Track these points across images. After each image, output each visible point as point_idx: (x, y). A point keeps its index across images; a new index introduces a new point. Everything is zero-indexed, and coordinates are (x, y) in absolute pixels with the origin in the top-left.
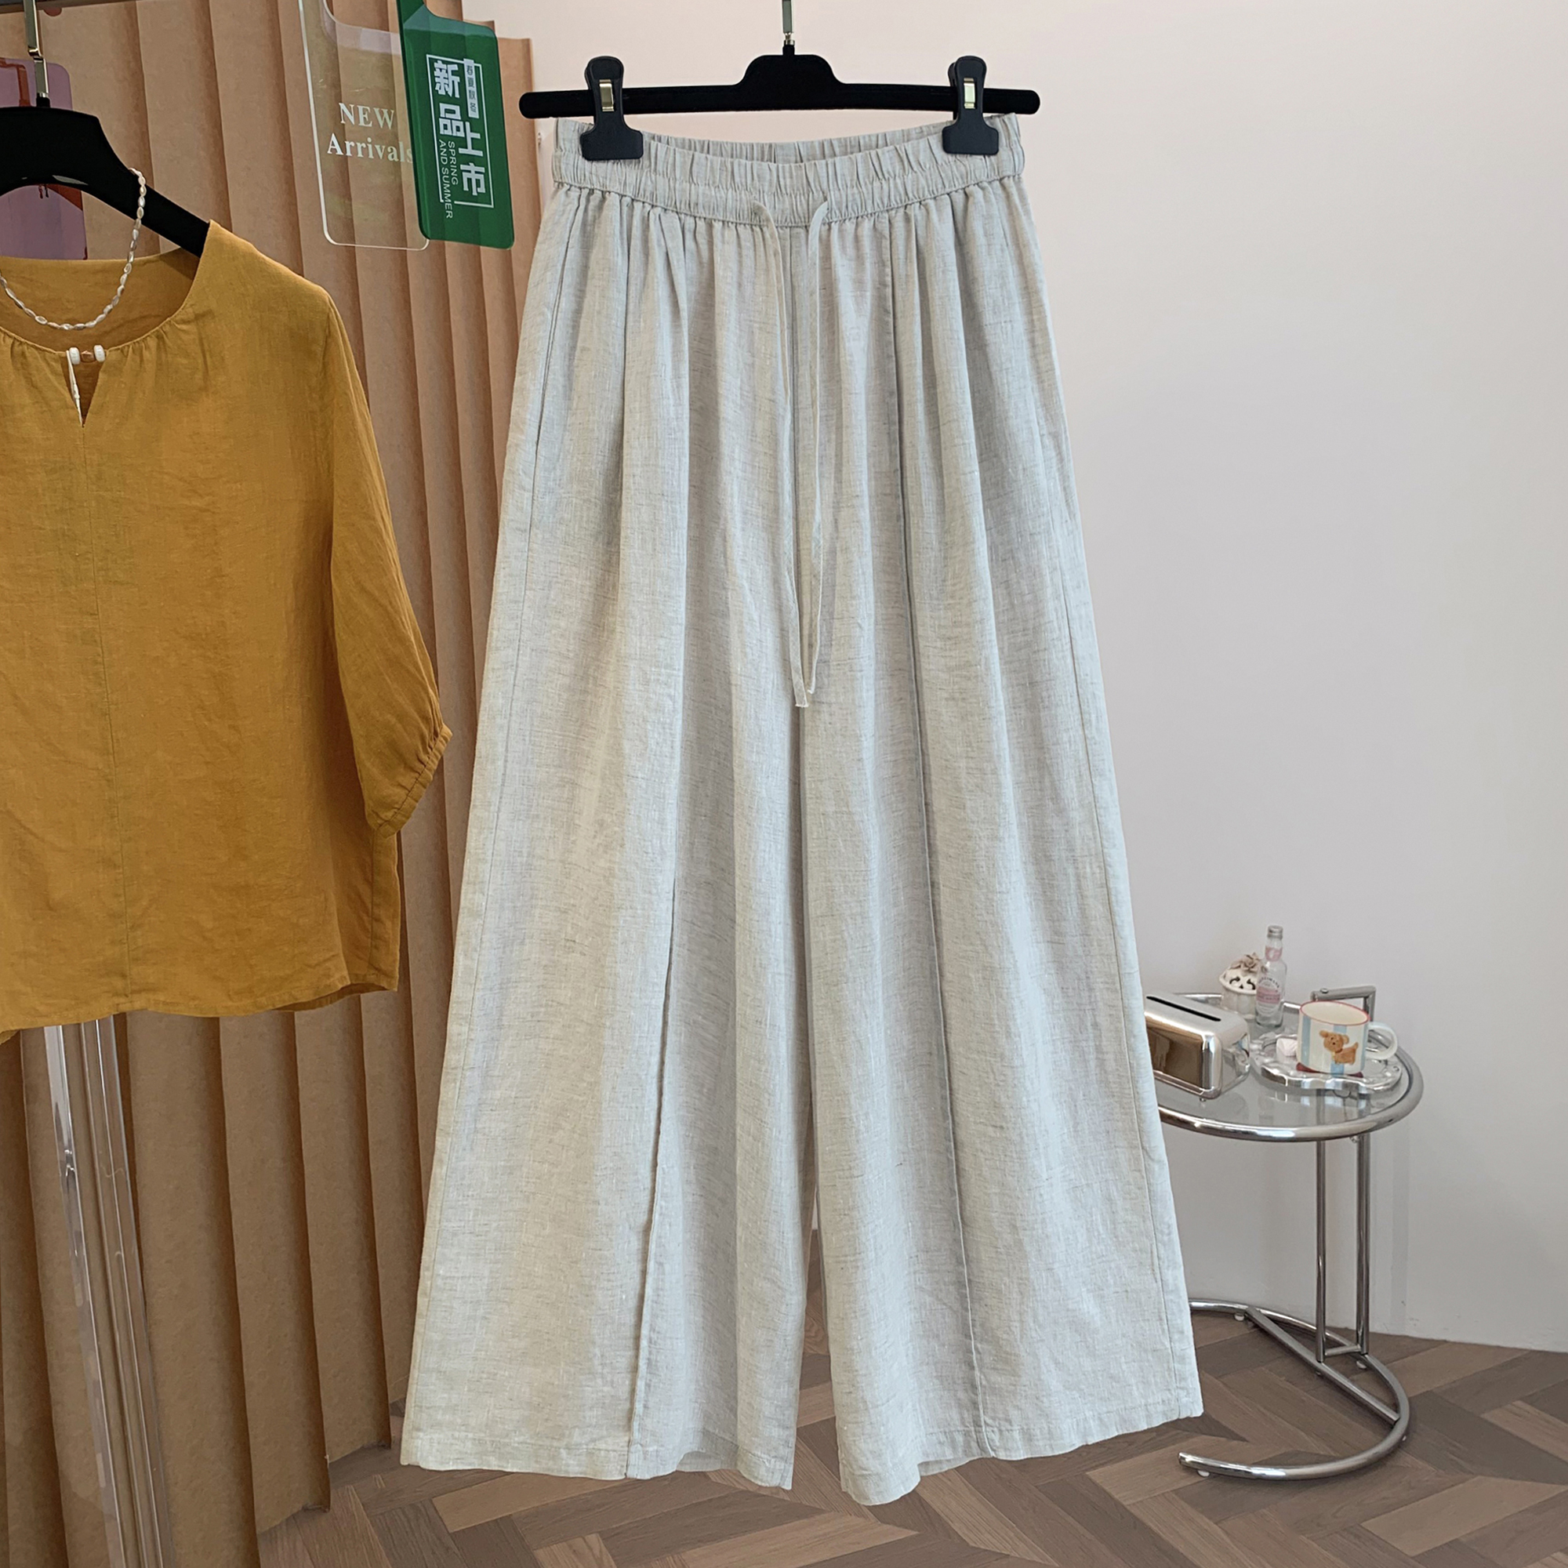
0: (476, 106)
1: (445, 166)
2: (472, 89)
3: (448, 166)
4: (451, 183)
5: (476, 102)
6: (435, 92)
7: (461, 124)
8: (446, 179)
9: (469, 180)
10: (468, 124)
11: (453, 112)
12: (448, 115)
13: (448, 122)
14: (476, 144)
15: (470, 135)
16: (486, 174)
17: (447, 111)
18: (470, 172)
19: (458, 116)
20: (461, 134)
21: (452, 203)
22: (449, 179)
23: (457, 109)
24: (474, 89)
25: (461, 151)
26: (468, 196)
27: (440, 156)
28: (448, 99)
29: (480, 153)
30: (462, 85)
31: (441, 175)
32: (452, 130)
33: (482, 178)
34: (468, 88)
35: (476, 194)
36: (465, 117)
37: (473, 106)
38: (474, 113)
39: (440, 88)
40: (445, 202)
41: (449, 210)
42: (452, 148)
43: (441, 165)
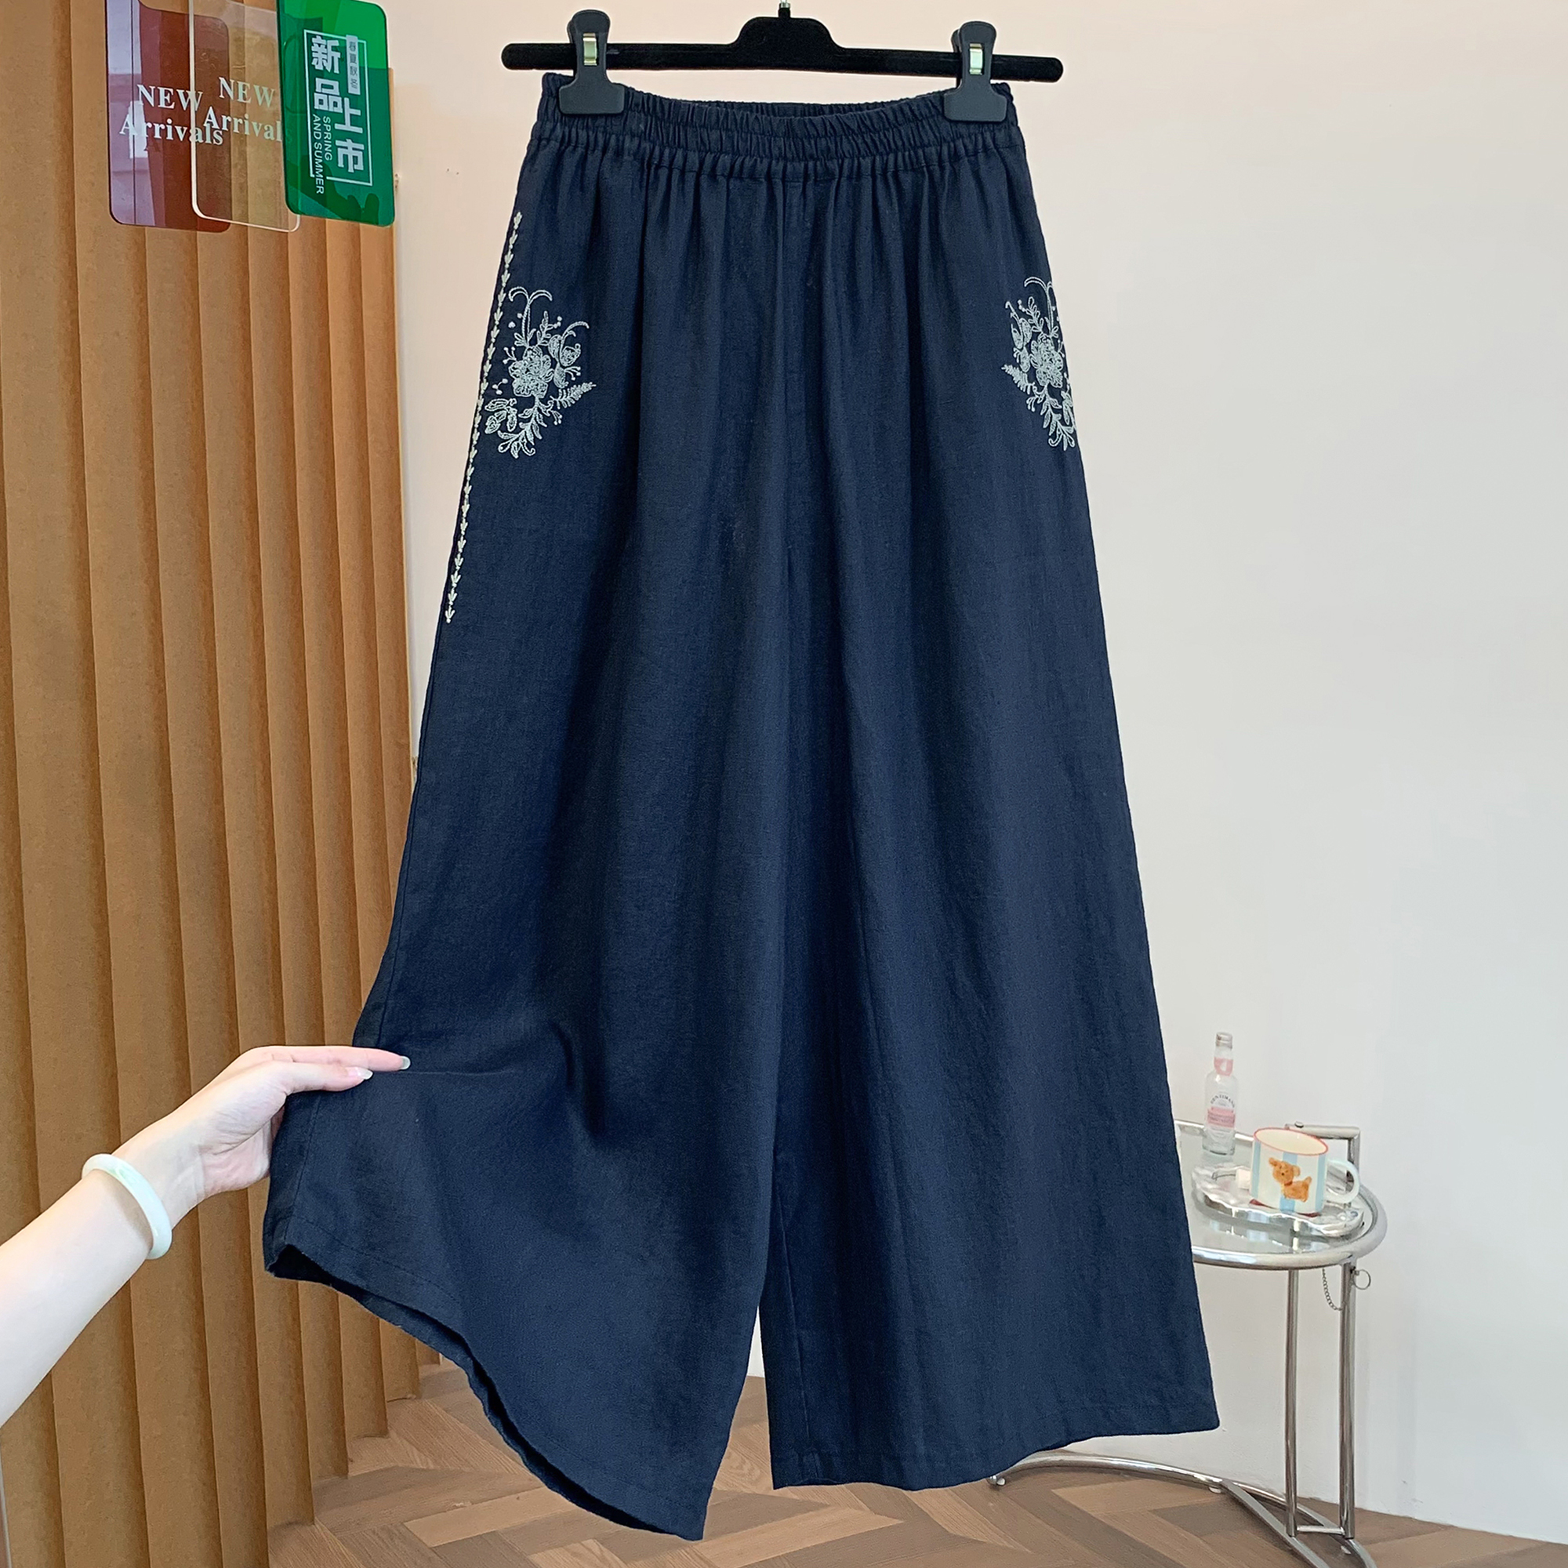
0: (358, 82)
1: (319, 141)
2: (354, 65)
3: (322, 141)
4: (323, 159)
5: (357, 78)
6: (311, 67)
7: (339, 100)
8: (318, 154)
9: (345, 157)
10: (347, 100)
11: (331, 87)
12: (324, 91)
13: (324, 97)
14: (355, 120)
15: (349, 111)
16: (365, 152)
18: (346, 148)
19: (336, 91)
20: (339, 110)
21: (324, 178)
22: (323, 155)
23: (336, 84)
24: (357, 66)
25: (337, 126)
26: (345, 173)
27: (312, 131)
28: (322, 74)
29: (360, 130)
30: (343, 61)
31: (314, 150)
32: (328, 105)
33: (360, 155)
34: (349, 64)
35: (353, 171)
36: (344, 92)
37: (354, 81)
38: (354, 90)
39: (317, 63)
40: (316, 177)
41: (321, 185)
42: (327, 123)
43: (314, 140)
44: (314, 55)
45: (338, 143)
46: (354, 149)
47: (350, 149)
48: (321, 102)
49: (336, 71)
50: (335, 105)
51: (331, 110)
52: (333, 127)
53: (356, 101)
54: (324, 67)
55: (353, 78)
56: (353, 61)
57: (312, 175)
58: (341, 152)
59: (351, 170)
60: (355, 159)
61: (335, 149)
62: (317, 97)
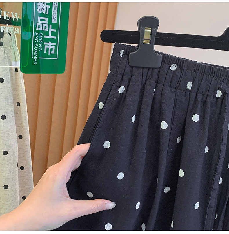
0: (56, 18)
1: (36, 43)
2: (55, 11)
3: (38, 43)
4: (38, 50)
5: (56, 16)
6: (36, 12)
7: (47, 26)
8: (36, 48)
9: (48, 49)
10: (51, 26)
11: (44, 20)
12: (41, 22)
13: (41, 25)
14: (53, 34)
15: (51, 30)
16: (56, 46)
17: (41, 20)
18: (48, 45)
19: (46, 22)
20: (47, 30)
21: (38, 58)
22: (38, 49)
23: (46, 19)
24: (56, 11)
25: (45, 37)
26: (47, 55)
27: (34, 39)
28: (42, 15)
29: (55, 38)
30: (51, 10)
31: (34, 47)
32: (42, 28)
33: (54, 48)
34: (53, 10)
35: (50, 54)
36: (50, 22)
37: (54, 18)
38: (54, 21)
39: (39, 11)
40: (34, 58)
41: (36, 61)
42: (41, 36)
43: (34, 43)
44: (38, 7)
45: (45, 43)
46: (51, 45)
47: (50, 45)
48: (39, 27)
49: (47, 13)
50: (45, 27)
51: (43, 30)
52: (43, 37)
53: (54, 26)
54: (42, 12)
55: (54, 16)
56: (55, 9)
57: (32, 58)
58: (46, 47)
59: (49, 54)
60: (52, 50)
61: (43, 46)
62: (38, 25)
